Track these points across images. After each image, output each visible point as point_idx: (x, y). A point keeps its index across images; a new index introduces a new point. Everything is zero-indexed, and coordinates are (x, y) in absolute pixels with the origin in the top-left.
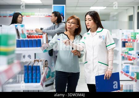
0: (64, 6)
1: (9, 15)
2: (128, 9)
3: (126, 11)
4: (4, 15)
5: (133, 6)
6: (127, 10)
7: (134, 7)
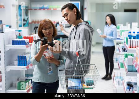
0: (79, 3)
1: (39, 8)
4: (35, 8)
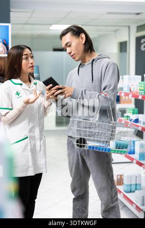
0: (8, 26)
2: (118, 30)
3: (114, 33)
5: (128, 25)
6: (115, 31)
7: (129, 27)
